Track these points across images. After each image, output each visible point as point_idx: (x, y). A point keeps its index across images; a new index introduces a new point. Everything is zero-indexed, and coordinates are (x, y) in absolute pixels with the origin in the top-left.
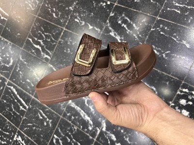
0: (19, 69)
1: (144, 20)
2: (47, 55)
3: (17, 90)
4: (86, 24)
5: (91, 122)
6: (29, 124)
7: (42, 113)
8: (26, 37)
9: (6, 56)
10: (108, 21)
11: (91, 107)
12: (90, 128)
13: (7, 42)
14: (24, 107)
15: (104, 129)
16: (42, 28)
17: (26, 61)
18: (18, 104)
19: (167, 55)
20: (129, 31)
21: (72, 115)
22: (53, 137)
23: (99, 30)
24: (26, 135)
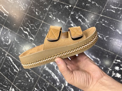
0: (14, 46)
1: (92, 17)
2: (31, 37)
3: (12, 59)
4: (56, 19)
5: (58, 80)
6: (19, 81)
7: (28, 74)
8: (19, 27)
9: (7, 38)
10: (70, 17)
11: (58, 71)
12: (58, 84)
13: (7, 30)
14: (17, 70)
15: (66, 85)
16: (29, 21)
17: (19, 41)
18: (13, 68)
19: (106, 38)
20: (83, 23)
21: (46, 75)
22: (34, 89)
23: (64, 22)
24: (17, 88)
